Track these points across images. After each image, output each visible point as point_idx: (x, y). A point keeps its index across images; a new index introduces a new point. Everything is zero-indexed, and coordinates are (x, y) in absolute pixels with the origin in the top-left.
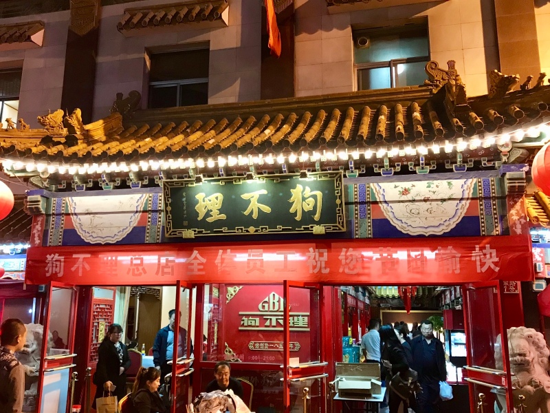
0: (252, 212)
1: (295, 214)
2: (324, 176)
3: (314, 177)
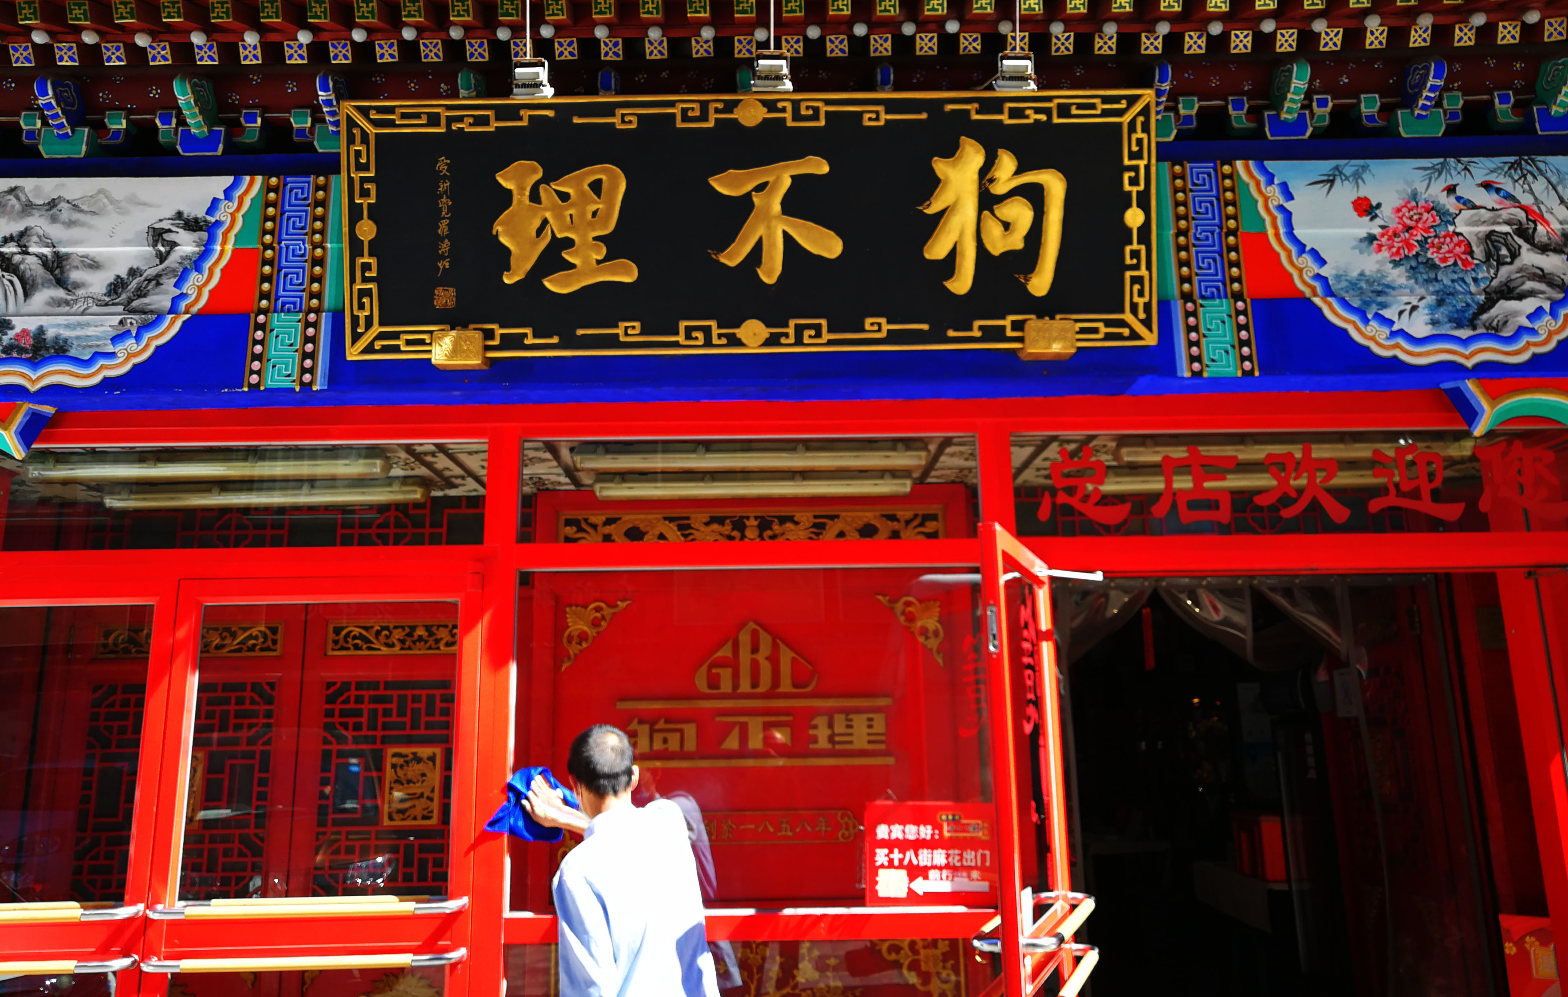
0: (756, 255)
1: (949, 264)
2: (1080, 106)
3: (1037, 111)
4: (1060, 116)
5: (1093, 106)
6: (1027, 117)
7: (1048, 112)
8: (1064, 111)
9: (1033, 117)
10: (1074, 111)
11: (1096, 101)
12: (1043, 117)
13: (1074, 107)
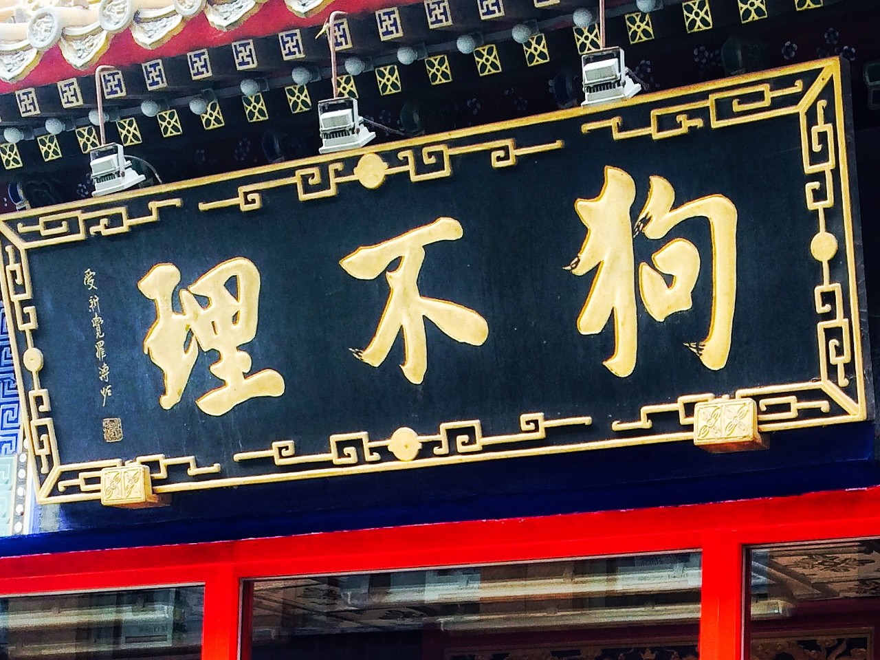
0: (398, 349)
1: (606, 341)
2: (743, 99)
3: (692, 114)
4: (720, 117)
5: (760, 96)
6: (679, 126)
7: (703, 113)
8: (724, 109)
9: (686, 124)
10: (736, 108)
11: (764, 88)
12: (698, 123)
13: (735, 102)
